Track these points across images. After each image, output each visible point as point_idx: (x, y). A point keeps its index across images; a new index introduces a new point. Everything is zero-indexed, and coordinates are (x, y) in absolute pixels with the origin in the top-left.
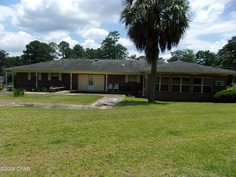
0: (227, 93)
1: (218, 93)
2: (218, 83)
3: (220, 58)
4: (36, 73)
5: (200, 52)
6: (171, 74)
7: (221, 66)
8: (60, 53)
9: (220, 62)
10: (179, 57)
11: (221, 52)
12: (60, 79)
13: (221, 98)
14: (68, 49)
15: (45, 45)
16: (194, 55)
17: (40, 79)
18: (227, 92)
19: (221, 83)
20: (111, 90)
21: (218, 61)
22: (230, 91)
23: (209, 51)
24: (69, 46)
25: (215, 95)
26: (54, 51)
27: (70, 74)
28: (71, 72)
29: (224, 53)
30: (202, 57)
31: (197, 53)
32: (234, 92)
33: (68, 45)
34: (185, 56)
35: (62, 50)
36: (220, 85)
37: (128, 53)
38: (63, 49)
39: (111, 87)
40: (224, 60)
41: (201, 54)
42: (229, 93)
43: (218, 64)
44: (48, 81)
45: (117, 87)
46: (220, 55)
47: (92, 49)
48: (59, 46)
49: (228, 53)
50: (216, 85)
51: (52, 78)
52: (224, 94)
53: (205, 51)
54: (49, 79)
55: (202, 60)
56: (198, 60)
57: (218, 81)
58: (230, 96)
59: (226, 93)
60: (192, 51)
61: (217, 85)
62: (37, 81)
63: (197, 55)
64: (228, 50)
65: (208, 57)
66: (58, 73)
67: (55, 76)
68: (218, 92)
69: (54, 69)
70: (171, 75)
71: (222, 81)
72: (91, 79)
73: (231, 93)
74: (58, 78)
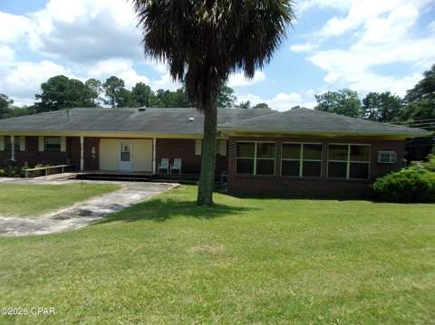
0: (402, 179)
1: (381, 179)
2: (382, 155)
3: (410, 107)
4: (10, 136)
5: (371, 96)
6: (279, 136)
7: (411, 120)
8: (108, 99)
9: (408, 114)
10: (332, 106)
11: (412, 95)
12: (63, 149)
13: (387, 190)
14: (123, 91)
15: (78, 84)
16: (359, 101)
17: (23, 148)
18: (400, 176)
19: (389, 155)
20: (164, 171)
21: (406, 111)
22: (408, 176)
23: (388, 93)
24: (123, 86)
25: (375, 184)
26: (95, 96)
27: (79, 138)
28: (82, 134)
29: (418, 96)
30: (375, 105)
31: (365, 97)
32: (416, 178)
33: (121, 83)
34: (343, 103)
35: (111, 92)
36: (388, 160)
37: (235, 98)
38: (113, 92)
39: (165, 164)
40: (418, 109)
41: (374, 99)
42: (406, 178)
43: (405, 118)
44: (39, 153)
45: (178, 164)
46: (411, 100)
47: (168, 91)
48: (105, 86)
49: (425, 97)
50: (379, 161)
51: (48, 146)
52: (394, 181)
53: (380, 93)
54: (41, 148)
55: (376, 110)
56: (368, 110)
57: (385, 152)
58: (408, 186)
59: (398, 179)
60: (356, 93)
61: (382, 160)
62: (13, 153)
63: (367, 102)
64: (424, 92)
65: (387, 104)
66: (59, 137)
67: (52, 142)
68: (382, 176)
69: (46, 128)
70: (280, 138)
71: (393, 152)
72: (126, 148)
73: (409, 180)
74: (59, 146)
